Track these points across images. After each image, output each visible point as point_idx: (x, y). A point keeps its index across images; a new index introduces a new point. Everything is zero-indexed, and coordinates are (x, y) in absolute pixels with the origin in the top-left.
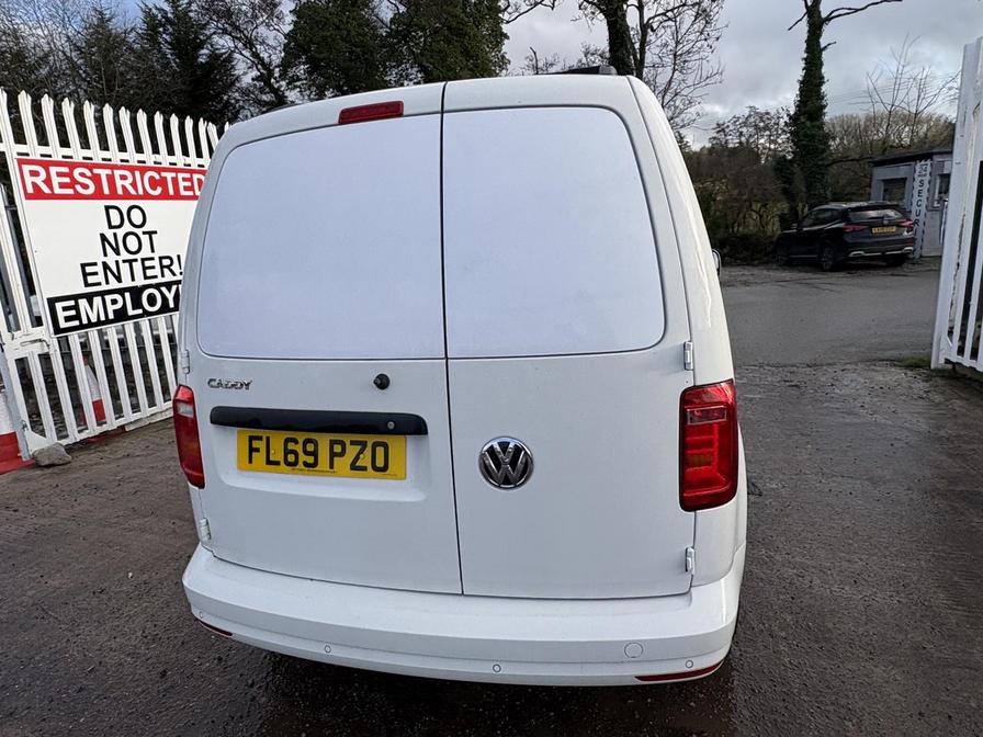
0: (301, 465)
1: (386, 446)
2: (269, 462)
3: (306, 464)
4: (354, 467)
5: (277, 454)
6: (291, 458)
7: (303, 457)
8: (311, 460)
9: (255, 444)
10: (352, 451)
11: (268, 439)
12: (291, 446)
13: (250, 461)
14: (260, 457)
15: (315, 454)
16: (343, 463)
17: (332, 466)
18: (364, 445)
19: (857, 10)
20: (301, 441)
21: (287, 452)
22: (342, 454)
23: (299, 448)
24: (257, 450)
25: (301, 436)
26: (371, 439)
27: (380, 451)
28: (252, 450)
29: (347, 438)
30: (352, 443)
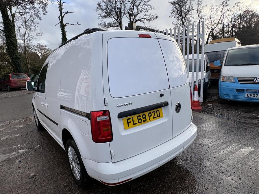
0: (143, 122)
1: (158, 111)
2: (134, 124)
3: (144, 121)
4: (154, 118)
5: (136, 121)
6: (140, 121)
7: (143, 120)
8: (145, 119)
9: (129, 121)
10: (153, 114)
11: (132, 118)
12: (139, 118)
13: (129, 126)
14: (131, 124)
15: (145, 118)
16: (152, 118)
17: (150, 119)
18: (155, 112)
19: (72, 25)
20: (141, 116)
21: (138, 120)
22: (151, 116)
23: (141, 118)
24: (130, 122)
25: (141, 115)
26: (156, 110)
27: (158, 112)
28: (128, 123)
29: (151, 111)
30: (153, 112)
